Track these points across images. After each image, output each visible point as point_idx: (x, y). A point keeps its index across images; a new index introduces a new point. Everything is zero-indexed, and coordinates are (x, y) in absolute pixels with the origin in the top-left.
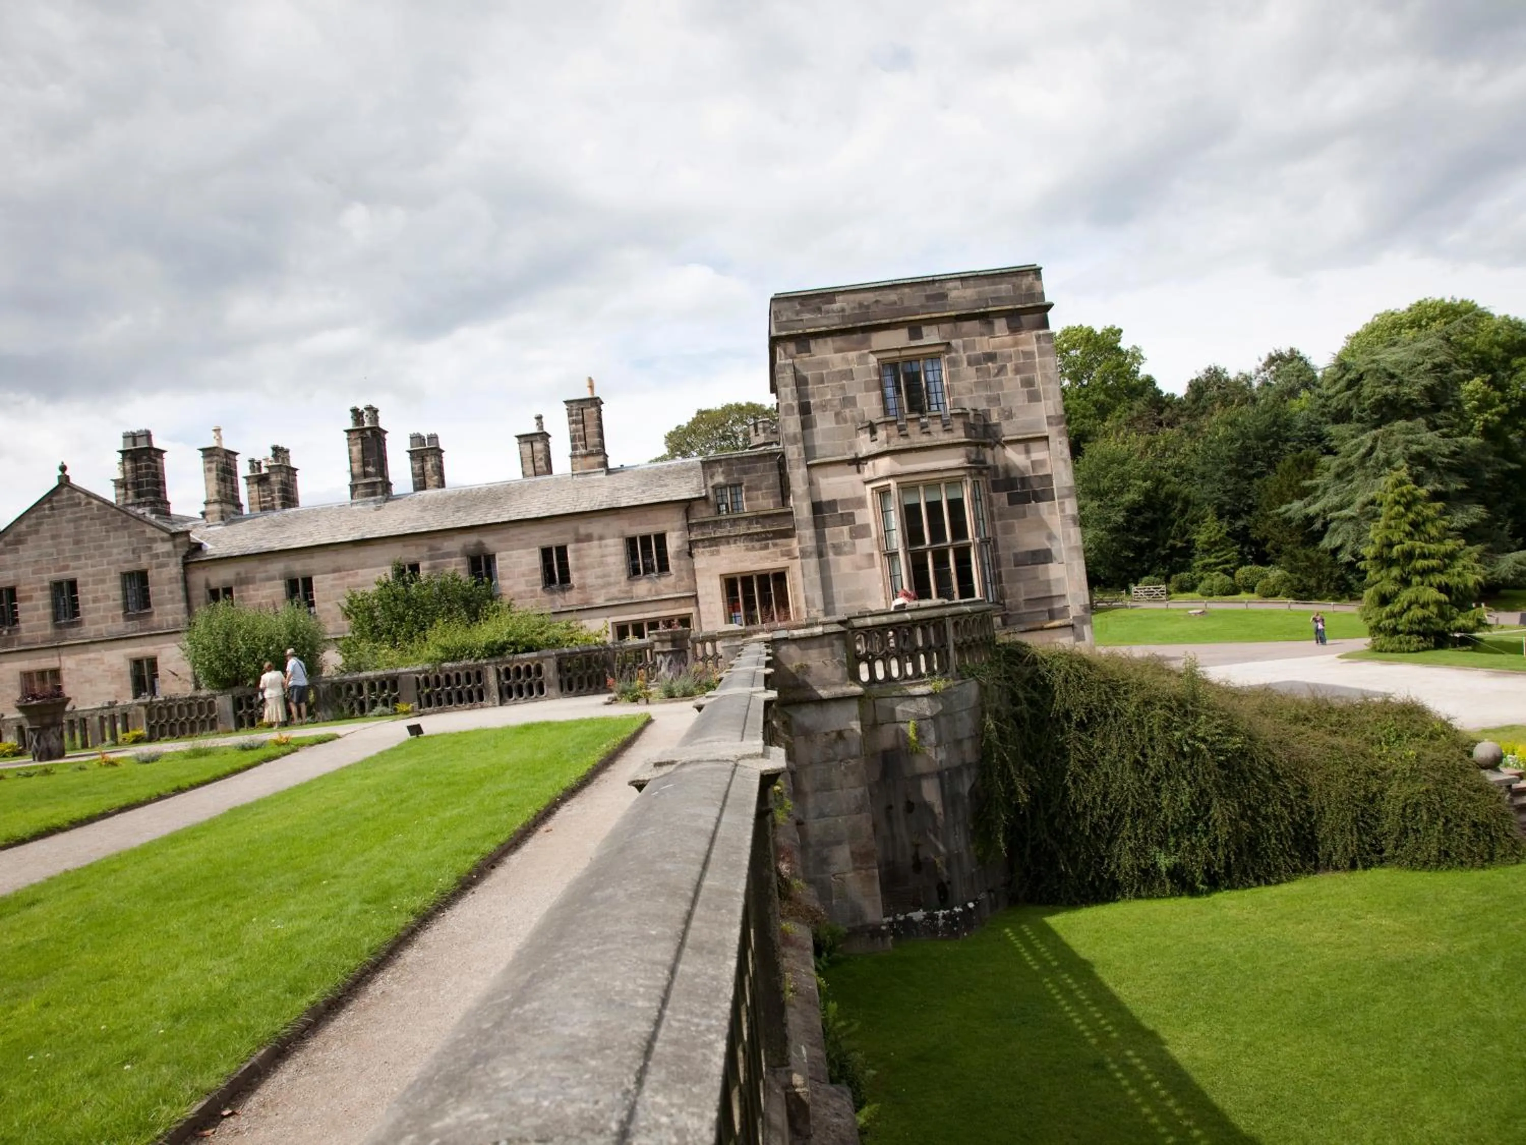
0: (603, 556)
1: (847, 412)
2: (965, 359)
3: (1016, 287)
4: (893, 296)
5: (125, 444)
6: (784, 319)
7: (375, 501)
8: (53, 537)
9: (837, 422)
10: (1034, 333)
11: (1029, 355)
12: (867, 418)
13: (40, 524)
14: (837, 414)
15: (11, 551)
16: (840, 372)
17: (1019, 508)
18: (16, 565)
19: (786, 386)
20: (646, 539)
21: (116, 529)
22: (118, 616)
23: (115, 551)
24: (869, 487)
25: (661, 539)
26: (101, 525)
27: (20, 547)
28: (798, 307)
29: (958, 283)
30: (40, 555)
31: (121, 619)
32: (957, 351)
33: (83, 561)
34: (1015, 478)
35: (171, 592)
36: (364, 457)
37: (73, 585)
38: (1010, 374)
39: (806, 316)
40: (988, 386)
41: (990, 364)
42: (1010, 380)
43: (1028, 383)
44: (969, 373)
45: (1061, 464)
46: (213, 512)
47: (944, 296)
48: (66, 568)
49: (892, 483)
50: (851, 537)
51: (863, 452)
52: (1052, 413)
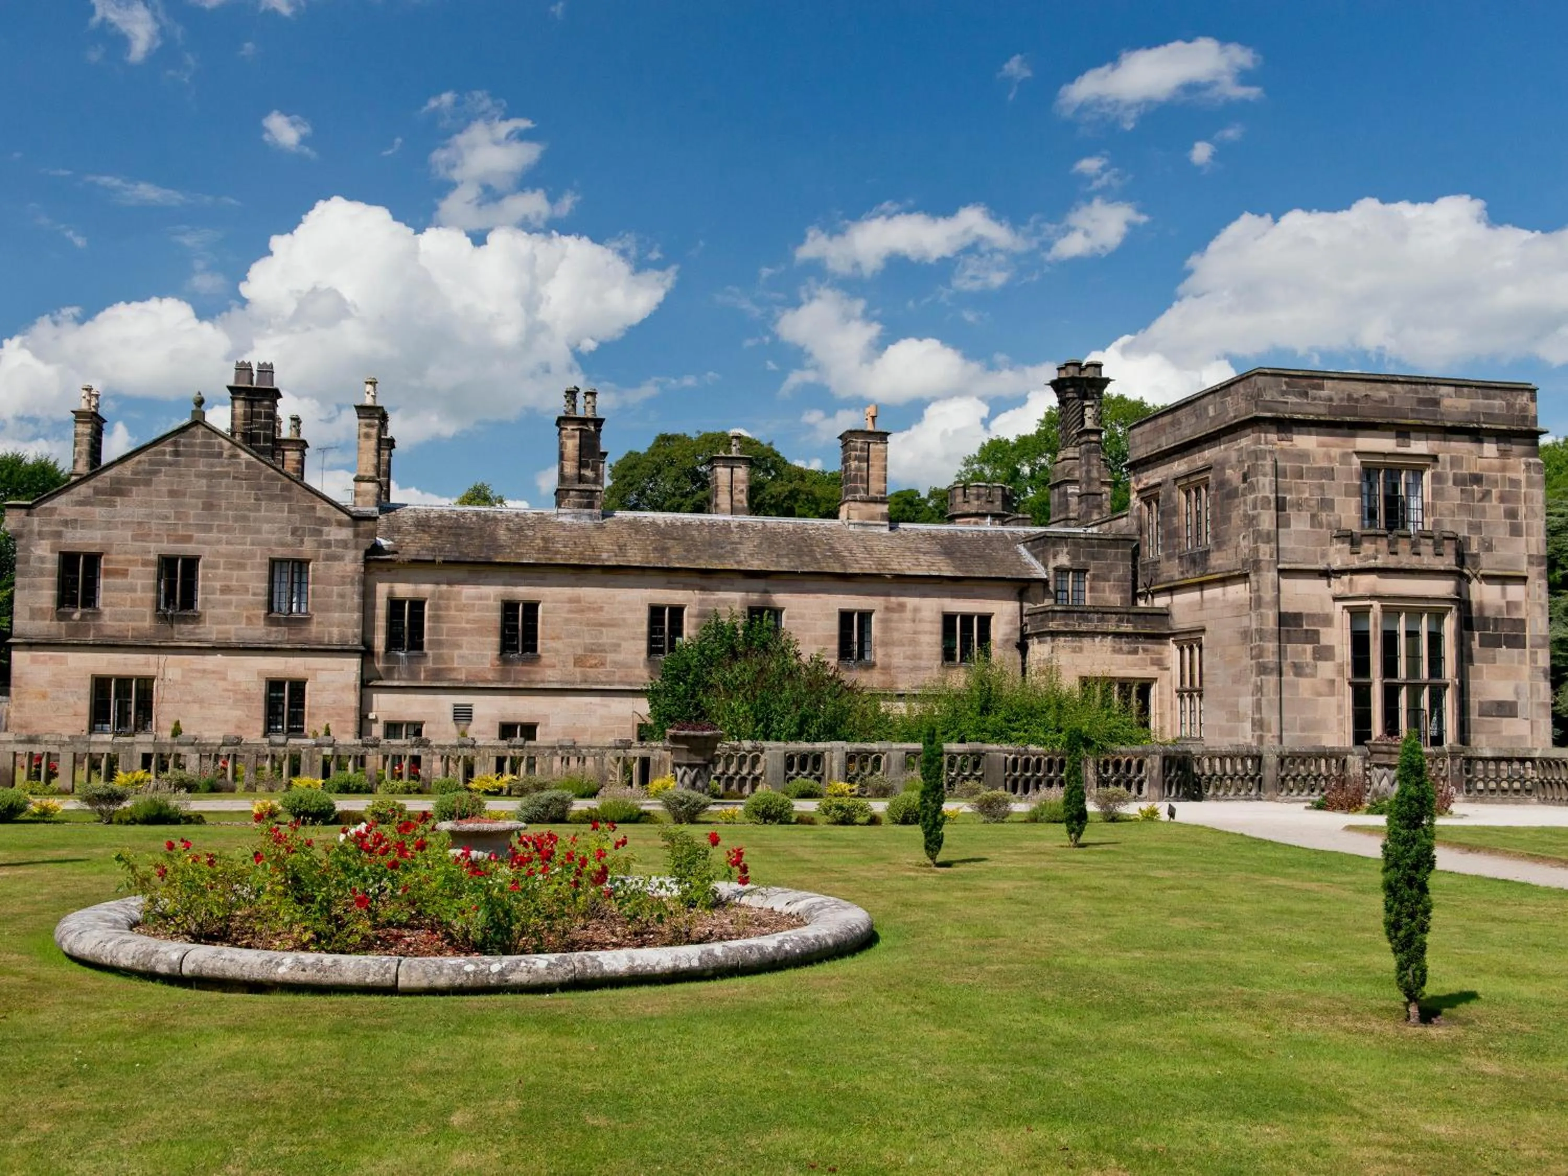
0: (915, 633)
1: (1323, 516)
2: (1451, 476)
3: (1510, 406)
4: (1382, 392)
5: (237, 378)
6: (1268, 398)
7: (590, 515)
8: (172, 493)
9: (1312, 526)
10: (1523, 459)
11: (1515, 483)
12: (1343, 526)
13: (156, 473)
14: (1313, 516)
15: (102, 504)
16: (1320, 468)
17: (1489, 651)
18: (109, 525)
19: (1265, 475)
20: (967, 619)
21: (272, 498)
22: (258, 617)
23: (266, 527)
24: (1340, 605)
25: (985, 620)
26: (250, 487)
27: (118, 499)
28: (1284, 388)
29: (1452, 389)
30: (148, 515)
31: (262, 623)
32: (1444, 468)
33: (214, 535)
34: (1488, 618)
35: (342, 596)
36: (580, 456)
37: (191, 563)
38: (1495, 502)
39: (1292, 399)
40: (1470, 511)
41: (1475, 487)
42: (1494, 507)
43: (1512, 514)
44: (1454, 493)
45: (1538, 610)
46: (366, 493)
47: (1436, 402)
48: (188, 539)
49: (1376, 605)
50: (1314, 659)
51: (1337, 564)
52: (1535, 553)
